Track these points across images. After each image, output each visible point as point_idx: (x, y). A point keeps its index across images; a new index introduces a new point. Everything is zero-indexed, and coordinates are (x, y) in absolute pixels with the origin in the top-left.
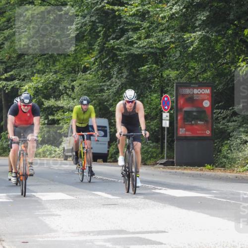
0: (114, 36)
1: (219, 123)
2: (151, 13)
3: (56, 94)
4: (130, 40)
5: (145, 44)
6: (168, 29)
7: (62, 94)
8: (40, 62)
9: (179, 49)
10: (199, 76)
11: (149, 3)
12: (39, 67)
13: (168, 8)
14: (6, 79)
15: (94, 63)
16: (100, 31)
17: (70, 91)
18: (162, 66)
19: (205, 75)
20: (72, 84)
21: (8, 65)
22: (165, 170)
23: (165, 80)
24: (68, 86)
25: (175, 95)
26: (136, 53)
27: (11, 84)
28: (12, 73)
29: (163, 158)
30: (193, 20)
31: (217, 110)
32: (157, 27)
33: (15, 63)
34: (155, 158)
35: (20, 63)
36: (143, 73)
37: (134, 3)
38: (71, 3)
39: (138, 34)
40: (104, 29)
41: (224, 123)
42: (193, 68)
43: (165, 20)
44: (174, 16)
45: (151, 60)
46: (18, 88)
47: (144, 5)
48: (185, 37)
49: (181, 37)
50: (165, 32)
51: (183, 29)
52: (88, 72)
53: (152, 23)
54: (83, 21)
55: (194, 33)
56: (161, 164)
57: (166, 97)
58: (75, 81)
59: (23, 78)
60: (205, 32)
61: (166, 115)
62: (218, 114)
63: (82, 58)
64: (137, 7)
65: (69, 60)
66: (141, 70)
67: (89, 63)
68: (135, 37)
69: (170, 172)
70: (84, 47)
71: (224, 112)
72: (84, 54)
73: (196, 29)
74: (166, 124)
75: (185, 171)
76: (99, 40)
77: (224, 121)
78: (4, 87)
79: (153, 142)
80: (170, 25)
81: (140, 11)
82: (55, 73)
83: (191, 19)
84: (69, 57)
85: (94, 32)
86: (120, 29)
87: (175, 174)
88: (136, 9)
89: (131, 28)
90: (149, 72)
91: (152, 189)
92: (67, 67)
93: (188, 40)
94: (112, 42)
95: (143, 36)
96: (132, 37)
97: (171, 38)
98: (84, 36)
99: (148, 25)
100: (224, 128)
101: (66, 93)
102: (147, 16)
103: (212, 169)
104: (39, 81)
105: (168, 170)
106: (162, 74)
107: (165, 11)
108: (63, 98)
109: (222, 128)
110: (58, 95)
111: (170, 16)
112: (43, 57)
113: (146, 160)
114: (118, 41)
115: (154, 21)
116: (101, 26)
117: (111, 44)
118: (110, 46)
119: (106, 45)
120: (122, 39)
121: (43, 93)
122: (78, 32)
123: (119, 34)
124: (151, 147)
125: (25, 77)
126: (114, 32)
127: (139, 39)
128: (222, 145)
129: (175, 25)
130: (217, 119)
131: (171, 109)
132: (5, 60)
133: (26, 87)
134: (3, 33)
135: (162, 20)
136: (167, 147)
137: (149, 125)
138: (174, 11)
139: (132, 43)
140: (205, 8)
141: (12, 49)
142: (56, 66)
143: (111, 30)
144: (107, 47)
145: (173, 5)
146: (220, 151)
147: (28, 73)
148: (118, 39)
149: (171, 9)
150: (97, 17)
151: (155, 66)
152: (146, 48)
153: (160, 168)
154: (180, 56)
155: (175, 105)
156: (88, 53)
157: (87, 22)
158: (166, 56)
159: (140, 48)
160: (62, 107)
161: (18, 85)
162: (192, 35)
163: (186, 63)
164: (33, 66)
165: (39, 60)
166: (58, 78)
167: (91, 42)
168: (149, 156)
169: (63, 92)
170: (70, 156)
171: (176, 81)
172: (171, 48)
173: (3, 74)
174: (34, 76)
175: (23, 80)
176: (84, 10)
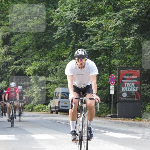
0: (81, 39)
1: (145, 92)
2: (104, 26)
3: (46, 73)
4: (91, 41)
5: (100, 44)
6: (114, 35)
7: (50, 73)
8: (37, 54)
9: (121, 47)
10: (133, 63)
11: (103, 19)
12: (36, 57)
13: (114, 22)
14: (16, 64)
15: (69, 55)
16: (73, 36)
17: (54, 71)
18: (110, 57)
19: (136, 63)
20: (56, 67)
21: (18, 56)
22: (111, 120)
23: (112, 65)
24: (53, 68)
25: (118, 75)
26: (95, 49)
27: (19, 67)
28: (20, 61)
29: (110, 113)
30: (129, 30)
31: (144, 84)
32: (107, 33)
33: (22, 55)
34: (106, 112)
35: (25, 54)
36: (98, 61)
37: (93, 19)
38: (56, 19)
39: (96, 38)
40: (76, 35)
41: (147, 92)
42: (129, 58)
43: (112, 30)
44: (118, 27)
45: (103, 54)
46: (23, 70)
47: (100, 20)
48: (124, 40)
49: (122, 40)
50: (112, 37)
51: (123, 35)
52: (65, 60)
53: (104, 31)
54: (63, 30)
55: (130, 37)
56: (109, 117)
57: (113, 76)
58: (58, 65)
59: (26, 63)
60: (136, 37)
61: (112, 87)
62: (144, 87)
63: (62, 52)
64: (95, 21)
65: (54, 53)
66: (98, 59)
67: (66, 55)
68: (94, 39)
69: (115, 122)
70: (63, 45)
71: (148, 85)
72: (63, 50)
73: (131, 35)
74: (112, 92)
75: (124, 121)
76: (73, 41)
77: (148, 91)
78: (15, 69)
79: (104, 103)
80: (115, 33)
81: (97, 24)
82: (46, 60)
83: (128, 29)
84: (54, 51)
85: (70, 36)
86: (85, 34)
87: (118, 123)
88: (95, 23)
89: (91, 34)
90: (102, 61)
91: (103, 133)
92: (53, 57)
93: (126, 42)
94: (80, 42)
95: (99, 39)
96: (92, 40)
97: (116, 41)
98: (63, 39)
99: (102, 32)
100: (148, 95)
101: (52, 73)
102: (101, 27)
103: (141, 120)
104: (36, 66)
105: (113, 120)
106: (110, 62)
107: (112, 24)
108: (50, 75)
109: (146, 95)
110: (47, 74)
111: (115, 27)
112: (39, 51)
113: (100, 114)
114: (84, 42)
115: (106, 30)
116: (74, 33)
117: (80, 44)
118: (79, 45)
119: (77, 44)
120: (86, 41)
121: (38, 73)
122: (59, 36)
123: (85, 38)
124: (103, 106)
125: (28, 63)
126: (82, 36)
127: (97, 41)
128: (147, 106)
129: (118, 32)
130: (143, 89)
131: (115, 83)
132: (15, 53)
133: (28, 69)
134: (15, 37)
135: (111, 29)
136: (113, 106)
137: (102, 92)
138: (117, 24)
139: (92, 43)
140: (136, 22)
141: (20, 46)
142: (46, 56)
143: (79, 35)
144: (77, 45)
145: (117, 20)
146: (145, 109)
147: (29, 61)
148: (84, 41)
149: (116, 23)
150: (71, 27)
151: (106, 57)
152: (100, 47)
153: (108, 119)
154: (121, 51)
155: (118, 80)
156: (66, 49)
157: (66, 30)
158: (112, 51)
159: (97, 46)
160: (50, 81)
161: (24, 68)
162: (129, 38)
163: (125, 55)
164: (33, 56)
165: (36, 53)
166: (48, 64)
167: (68, 42)
168: (102, 111)
169: (51, 72)
170: (54, 111)
171: (119, 66)
172: (116, 46)
173: (15, 61)
174: (33, 62)
175: (27, 65)
176: (64, 23)
